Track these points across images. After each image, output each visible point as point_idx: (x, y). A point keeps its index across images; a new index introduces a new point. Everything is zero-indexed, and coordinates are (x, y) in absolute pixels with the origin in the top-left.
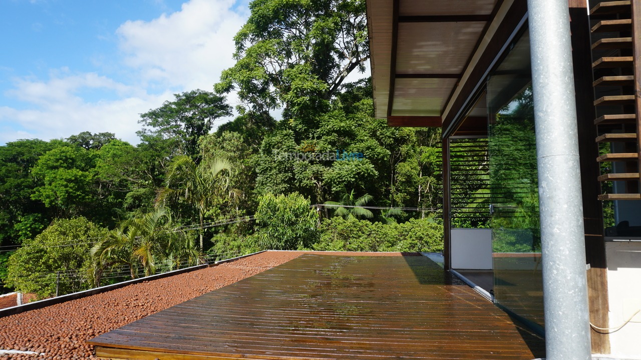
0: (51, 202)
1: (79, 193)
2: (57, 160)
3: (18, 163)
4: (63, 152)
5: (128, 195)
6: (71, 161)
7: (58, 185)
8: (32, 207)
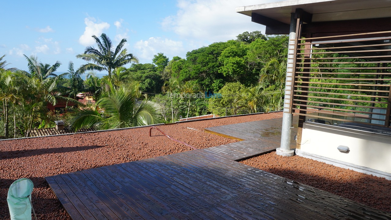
0: (226, 74)
1: (238, 70)
2: (229, 53)
3: (214, 54)
4: (232, 49)
5: (262, 70)
6: (235, 53)
7: (229, 66)
8: (219, 76)
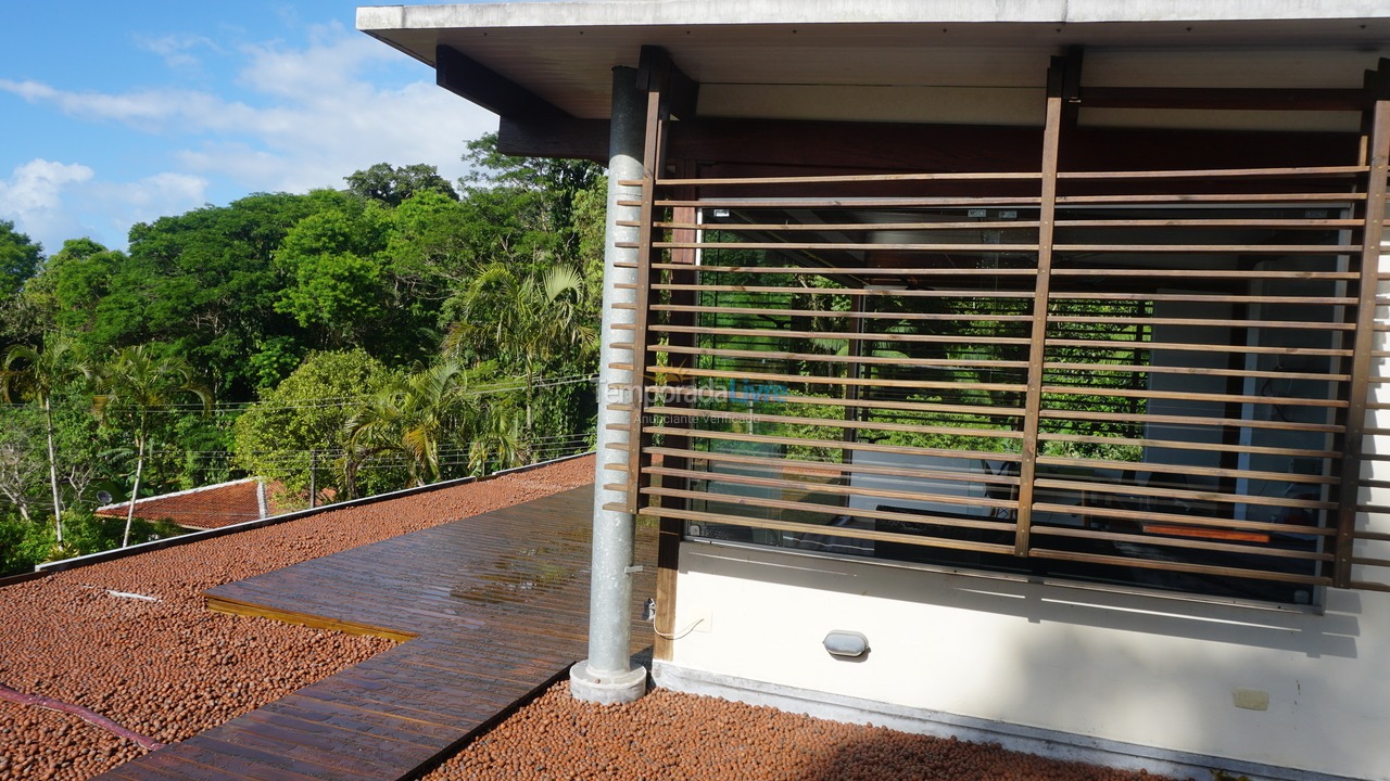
0: (309, 317)
1: (356, 301)
2: (318, 238)
3: (252, 240)
4: (328, 221)
5: (445, 304)
6: (341, 239)
7: (320, 286)
8: (280, 325)
